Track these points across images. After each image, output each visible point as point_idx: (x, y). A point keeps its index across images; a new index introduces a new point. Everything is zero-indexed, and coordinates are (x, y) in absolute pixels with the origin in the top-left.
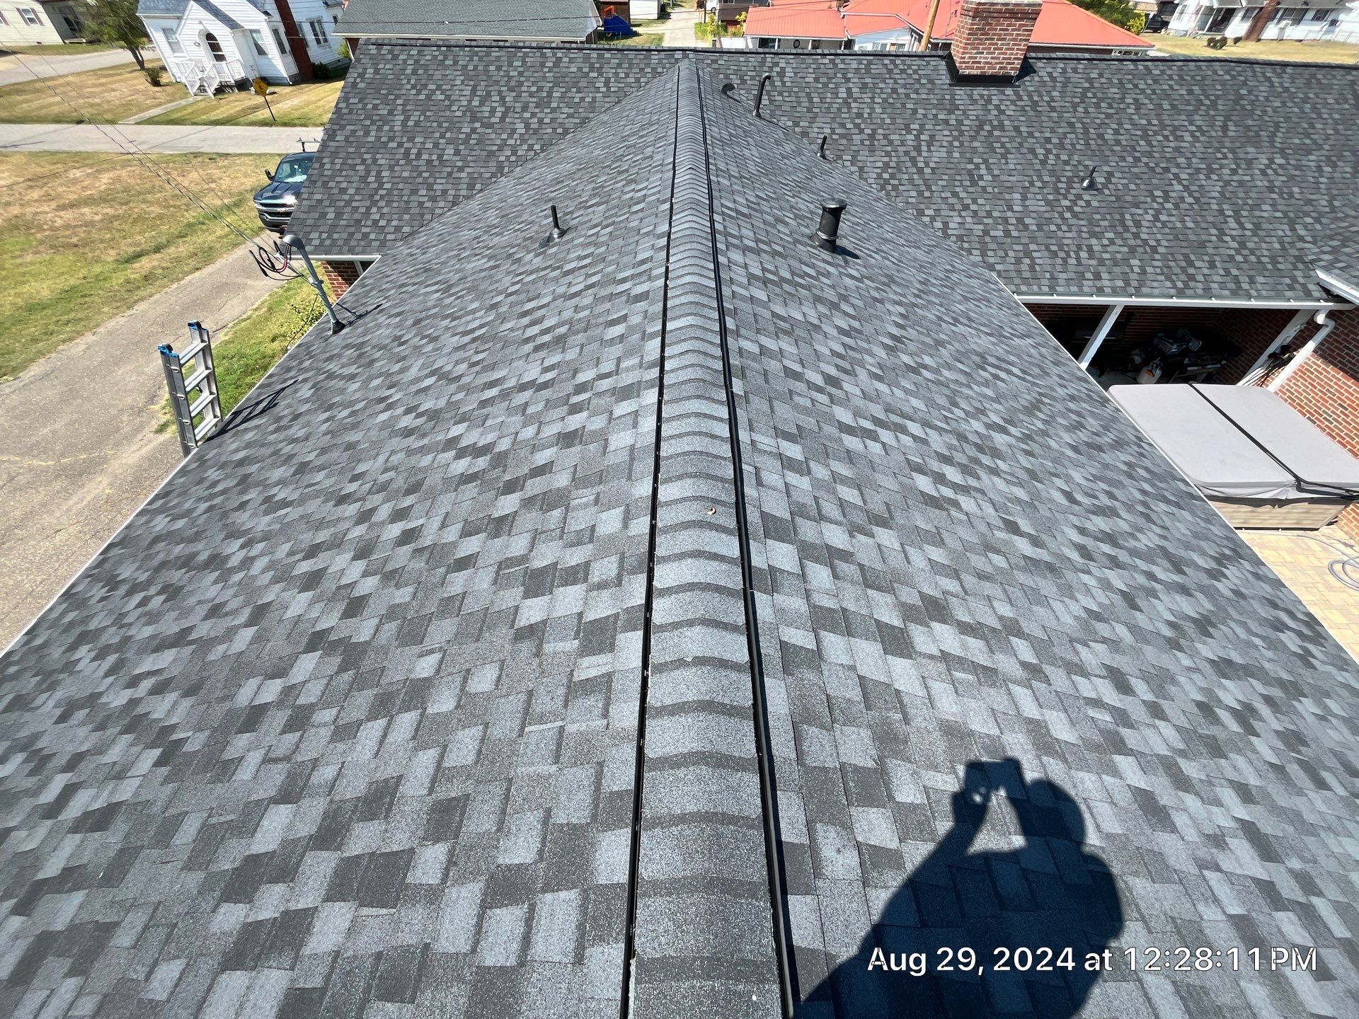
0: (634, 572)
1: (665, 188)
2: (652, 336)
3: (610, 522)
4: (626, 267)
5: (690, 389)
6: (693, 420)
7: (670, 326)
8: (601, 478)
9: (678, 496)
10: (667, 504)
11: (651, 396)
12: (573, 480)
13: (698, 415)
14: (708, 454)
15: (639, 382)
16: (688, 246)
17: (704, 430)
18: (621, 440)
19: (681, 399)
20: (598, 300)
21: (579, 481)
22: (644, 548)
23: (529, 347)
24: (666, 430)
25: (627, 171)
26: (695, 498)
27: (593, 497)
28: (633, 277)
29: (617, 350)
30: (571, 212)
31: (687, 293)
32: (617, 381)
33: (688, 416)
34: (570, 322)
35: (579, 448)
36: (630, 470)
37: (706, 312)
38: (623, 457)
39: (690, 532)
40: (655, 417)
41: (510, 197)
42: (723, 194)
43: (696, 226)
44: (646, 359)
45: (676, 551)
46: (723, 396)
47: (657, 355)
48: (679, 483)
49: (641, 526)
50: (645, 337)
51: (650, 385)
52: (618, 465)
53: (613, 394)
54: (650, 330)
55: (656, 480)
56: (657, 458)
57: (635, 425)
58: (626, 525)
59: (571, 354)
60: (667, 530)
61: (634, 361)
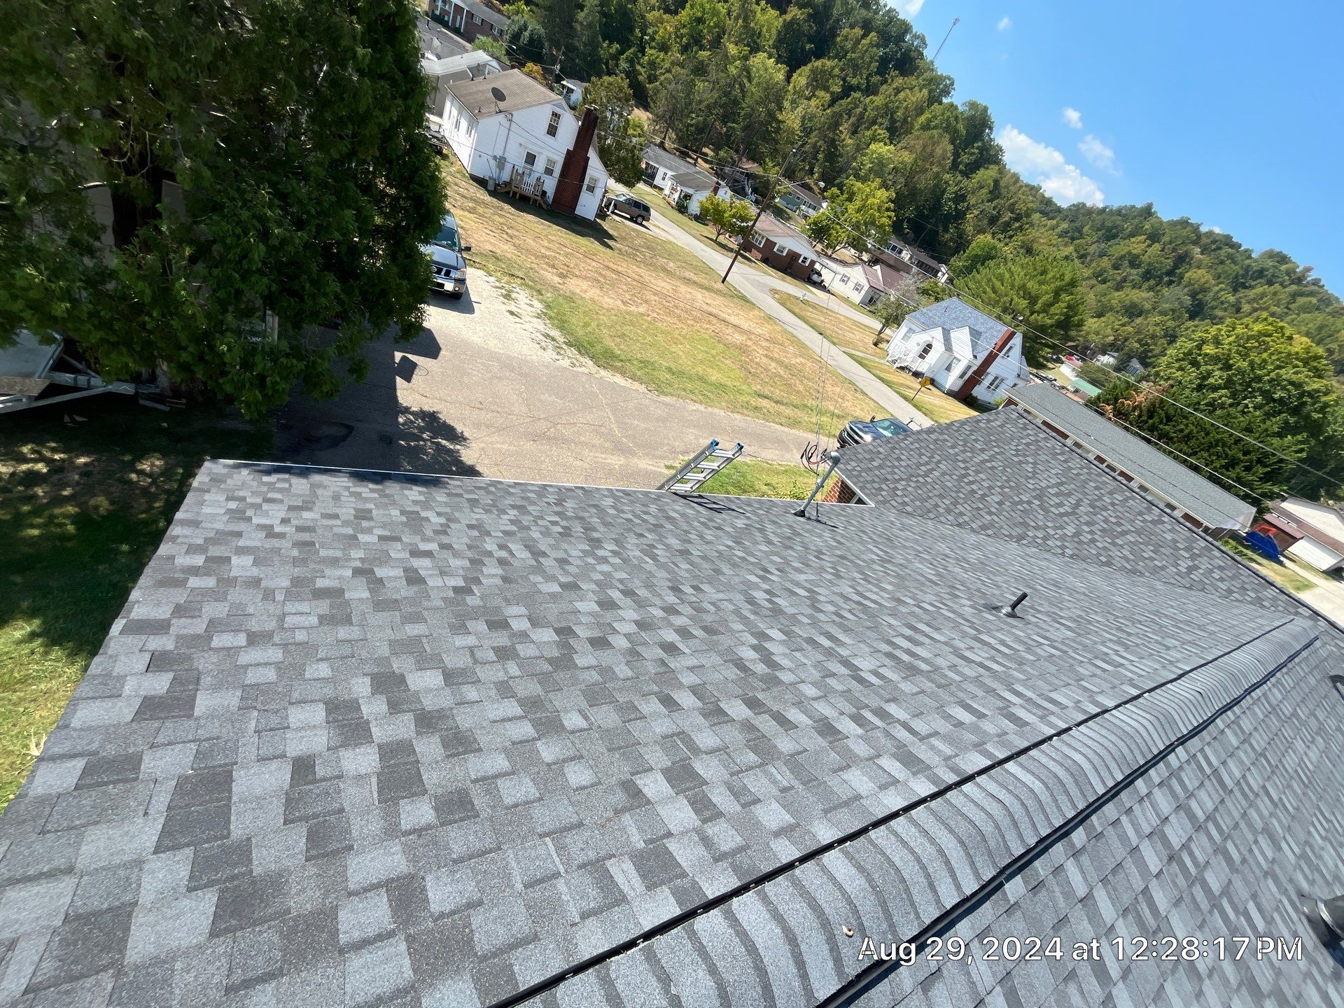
0: (736, 869)
1: (1152, 679)
2: (987, 754)
3: (772, 815)
4: (1032, 688)
5: (962, 828)
6: (931, 849)
7: (1010, 766)
8: (810, 781)
9: (839, 877)
10: (824, 869)
11: (924, 788)
12: (792, 756)
13: (941, 852)
14: (907, 890)
15: (929, 767)
16: (1113, 738)
17: (931, 870)
18: (858, 780)
19: (943, 823)
20: (977, 680)
21: (794, 762)
22: (766, 868)
23: (886, 648)
24: (899, 824)
25: (1129, 634)
26: (850, 902)
27: (785, 784)
28: (1029, 700)
29: (943, 726)
30: (1040, 612)
31: (1061, 765)
32: (913, 743)
33: (932, 841)
34: (937, 669)
35: (825, 744)
36: (835, 808)
37: (1062, 799)
38: (844, 794)
39: (809, 913)
40: (906, 804)
41: (1004, 558)
42: (1216, 744)
43: (1145, 734)
44: (957, 760)
45: (780, 908)
46: (988, 874)
47: (971, 770)
48: (853, 870)
49: (786, 851)
50: (979, 747)
51: (934, 779)
52: (832, 792)
53: (898, 748)
54: (989, 747)
55: (841, 841)
56: (864, 831)
57: (883, 787)
58: (777, 834)
59: (907, 687)
60: (797, 884)
61: (948, 751)
